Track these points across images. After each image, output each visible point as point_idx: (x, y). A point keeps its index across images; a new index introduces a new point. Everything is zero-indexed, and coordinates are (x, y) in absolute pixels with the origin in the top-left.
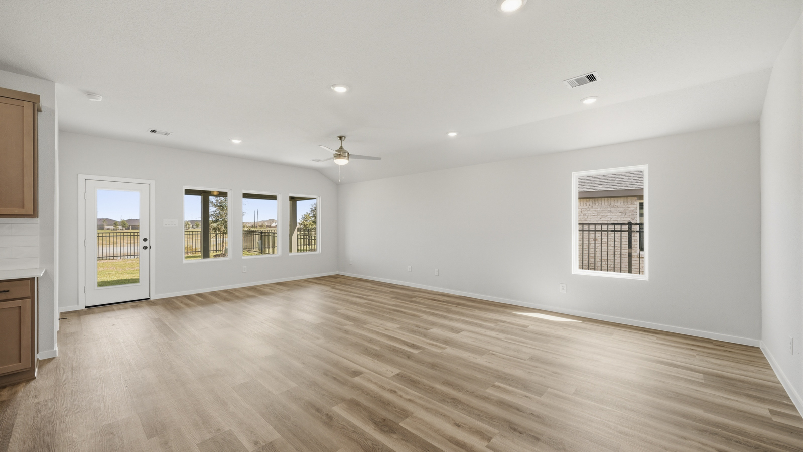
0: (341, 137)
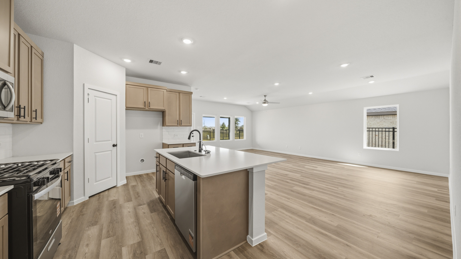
0: (265, 96)
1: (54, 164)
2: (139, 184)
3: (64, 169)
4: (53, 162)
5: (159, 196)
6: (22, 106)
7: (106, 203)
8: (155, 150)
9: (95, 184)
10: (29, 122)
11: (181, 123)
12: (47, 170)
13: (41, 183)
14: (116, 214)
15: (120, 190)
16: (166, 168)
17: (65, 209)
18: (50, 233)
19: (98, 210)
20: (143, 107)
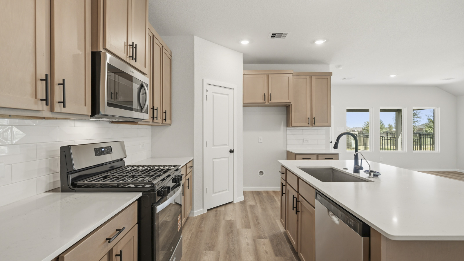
1: (177, 170)
2: (258, 205)
3: (186, 175)
4: (176, 168)
5: (285, 231)
6: (155, 108)
7: (223, 223)
8: (280, 161)
9: (213, 195)
10: (161, 124)
11: (313, 122)
12: (170, 178)
13: (163, 194)
14: (233, 241)
15: (238, 208)
16: (298, 192)
17: (187, 219)
18: (171, 250)
19: (215, 229)
20: (262, 101)
